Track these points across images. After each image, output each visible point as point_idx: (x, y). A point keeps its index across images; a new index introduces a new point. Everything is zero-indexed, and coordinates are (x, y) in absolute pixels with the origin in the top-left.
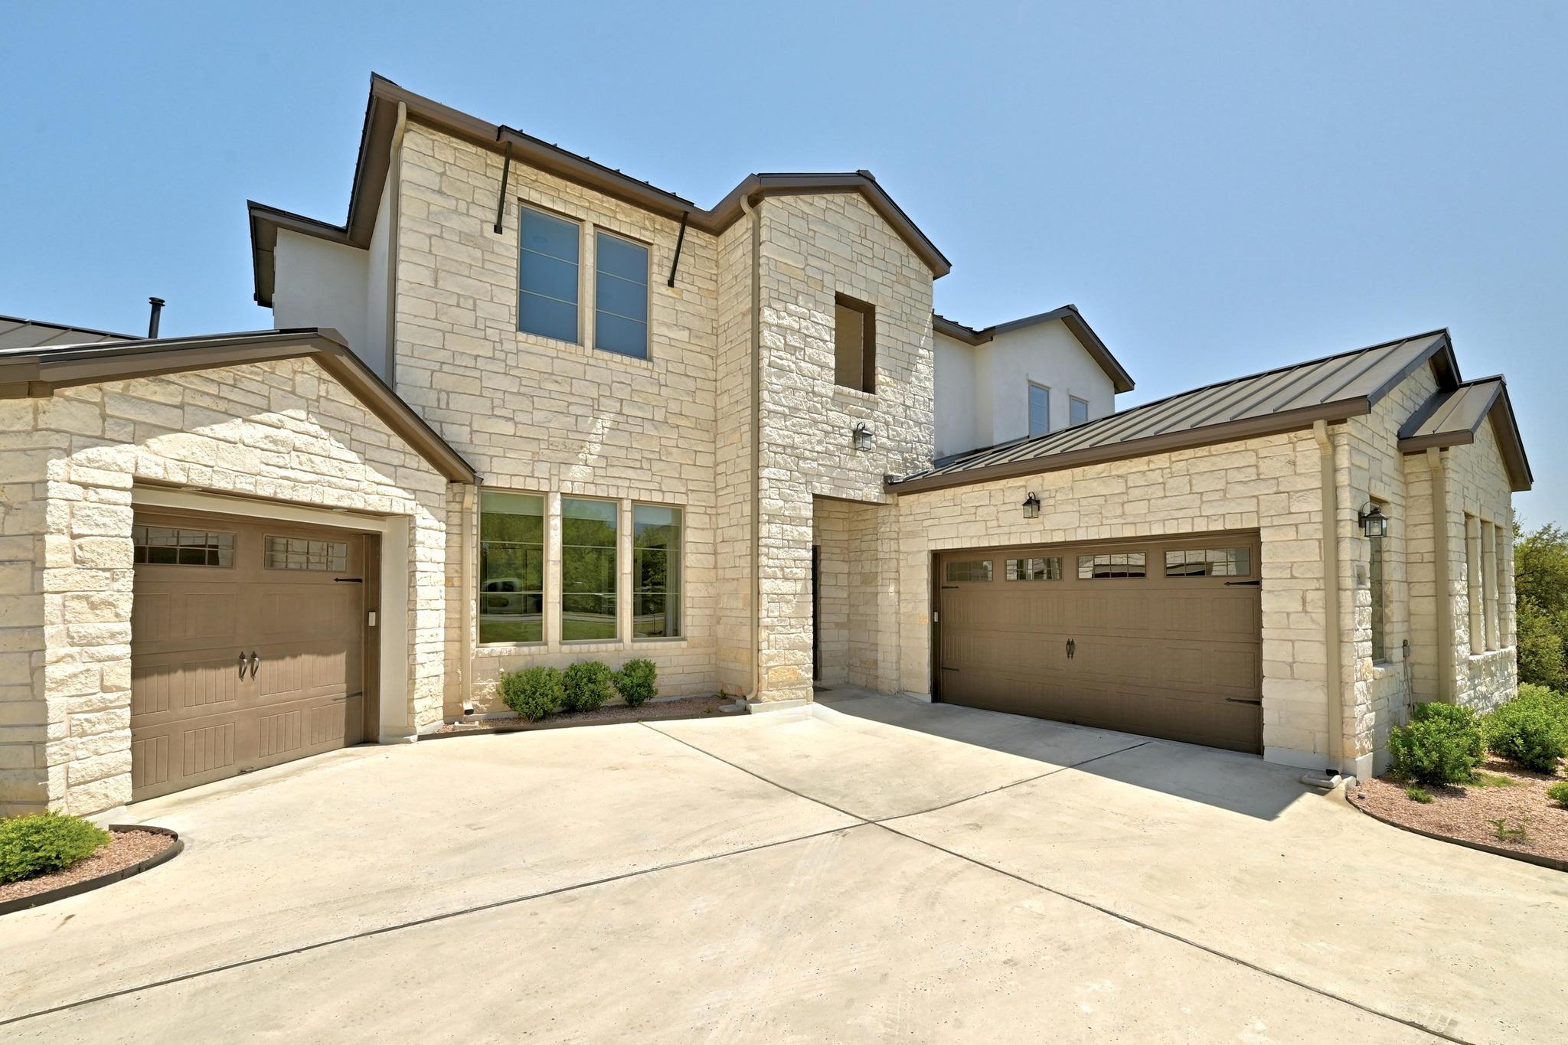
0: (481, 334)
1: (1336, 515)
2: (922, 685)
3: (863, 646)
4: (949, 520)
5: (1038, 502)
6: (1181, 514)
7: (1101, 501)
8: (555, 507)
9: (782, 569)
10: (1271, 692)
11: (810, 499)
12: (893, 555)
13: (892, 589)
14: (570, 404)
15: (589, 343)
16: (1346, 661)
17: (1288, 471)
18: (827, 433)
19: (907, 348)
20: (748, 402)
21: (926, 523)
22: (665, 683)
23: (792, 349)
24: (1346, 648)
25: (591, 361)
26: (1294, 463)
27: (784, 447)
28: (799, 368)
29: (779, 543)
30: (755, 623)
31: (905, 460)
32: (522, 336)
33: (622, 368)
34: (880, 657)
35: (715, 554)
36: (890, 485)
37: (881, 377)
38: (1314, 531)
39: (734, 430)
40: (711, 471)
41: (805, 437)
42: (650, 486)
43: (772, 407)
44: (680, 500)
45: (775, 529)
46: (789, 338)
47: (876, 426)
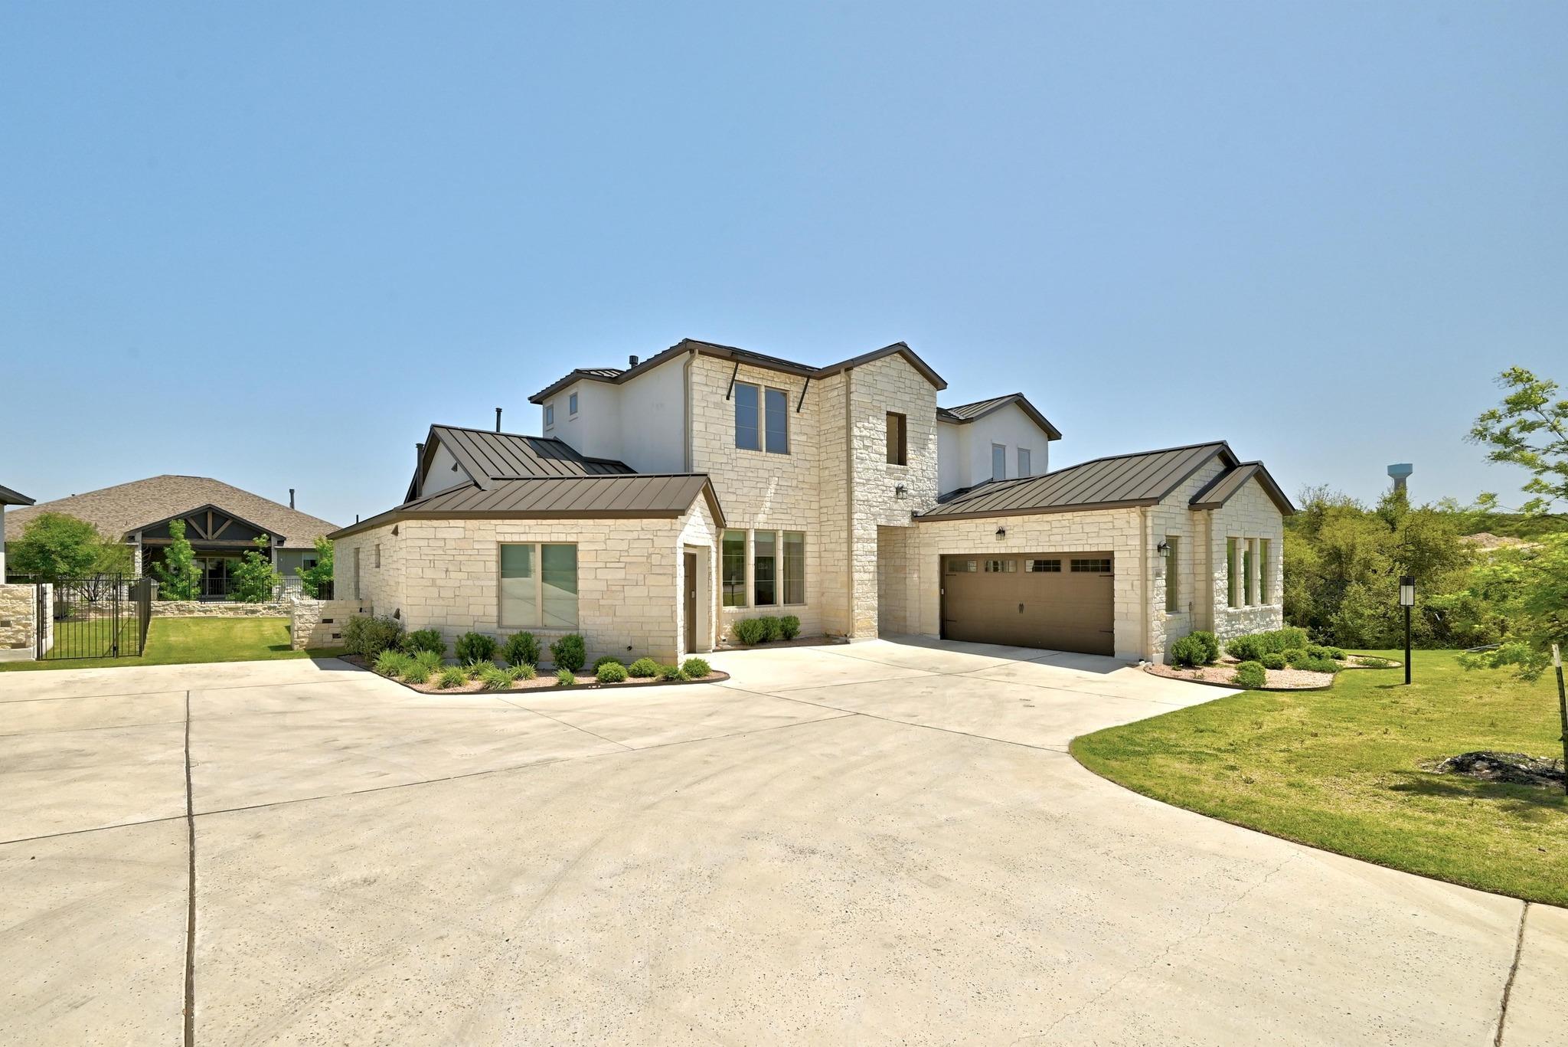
0: (722, 452)
1: (1146, 547)
2: (936, 630)
3: (894, 608)
4: (952, 538)
5: (1004, 532)
6: (1078, 542)
7: (1038, 533)
8: (752, 537)
9: (863, 567)
10: (1118, 626)
11: (875, 528)
12: (917, 556)
13: (916, 576)
14: (758, 482)
15: (764, 449)
16: (1149, 612)
17: (1126, 525)
18: (883, 491)
19: (923, 436)
20: (845, 477)
21: (937, 539)
22: (803, 628)
23: (866, 447)
24: (1149, 606)
25: (766, 459)
26: (1129, 523)
27: (864, 501)
28: (870, 458)
29: (861, 553)
30: (850, 597)
31: (922, 501)
32: (738, 450)
33: (778, 460)
34: (908, 614)
35: (820, 557)
36: (915, 516)
37: (910, 454)
38: (1137, 554)
39: (834, 491)
40: (817, 512)
41: (873, 495)
42: (791, 522)
43: (858, 480)
44: (804, 529)
45: (860, 545)
46: (865, 442)
47: (908, 484)
